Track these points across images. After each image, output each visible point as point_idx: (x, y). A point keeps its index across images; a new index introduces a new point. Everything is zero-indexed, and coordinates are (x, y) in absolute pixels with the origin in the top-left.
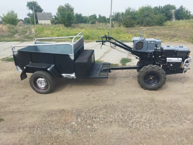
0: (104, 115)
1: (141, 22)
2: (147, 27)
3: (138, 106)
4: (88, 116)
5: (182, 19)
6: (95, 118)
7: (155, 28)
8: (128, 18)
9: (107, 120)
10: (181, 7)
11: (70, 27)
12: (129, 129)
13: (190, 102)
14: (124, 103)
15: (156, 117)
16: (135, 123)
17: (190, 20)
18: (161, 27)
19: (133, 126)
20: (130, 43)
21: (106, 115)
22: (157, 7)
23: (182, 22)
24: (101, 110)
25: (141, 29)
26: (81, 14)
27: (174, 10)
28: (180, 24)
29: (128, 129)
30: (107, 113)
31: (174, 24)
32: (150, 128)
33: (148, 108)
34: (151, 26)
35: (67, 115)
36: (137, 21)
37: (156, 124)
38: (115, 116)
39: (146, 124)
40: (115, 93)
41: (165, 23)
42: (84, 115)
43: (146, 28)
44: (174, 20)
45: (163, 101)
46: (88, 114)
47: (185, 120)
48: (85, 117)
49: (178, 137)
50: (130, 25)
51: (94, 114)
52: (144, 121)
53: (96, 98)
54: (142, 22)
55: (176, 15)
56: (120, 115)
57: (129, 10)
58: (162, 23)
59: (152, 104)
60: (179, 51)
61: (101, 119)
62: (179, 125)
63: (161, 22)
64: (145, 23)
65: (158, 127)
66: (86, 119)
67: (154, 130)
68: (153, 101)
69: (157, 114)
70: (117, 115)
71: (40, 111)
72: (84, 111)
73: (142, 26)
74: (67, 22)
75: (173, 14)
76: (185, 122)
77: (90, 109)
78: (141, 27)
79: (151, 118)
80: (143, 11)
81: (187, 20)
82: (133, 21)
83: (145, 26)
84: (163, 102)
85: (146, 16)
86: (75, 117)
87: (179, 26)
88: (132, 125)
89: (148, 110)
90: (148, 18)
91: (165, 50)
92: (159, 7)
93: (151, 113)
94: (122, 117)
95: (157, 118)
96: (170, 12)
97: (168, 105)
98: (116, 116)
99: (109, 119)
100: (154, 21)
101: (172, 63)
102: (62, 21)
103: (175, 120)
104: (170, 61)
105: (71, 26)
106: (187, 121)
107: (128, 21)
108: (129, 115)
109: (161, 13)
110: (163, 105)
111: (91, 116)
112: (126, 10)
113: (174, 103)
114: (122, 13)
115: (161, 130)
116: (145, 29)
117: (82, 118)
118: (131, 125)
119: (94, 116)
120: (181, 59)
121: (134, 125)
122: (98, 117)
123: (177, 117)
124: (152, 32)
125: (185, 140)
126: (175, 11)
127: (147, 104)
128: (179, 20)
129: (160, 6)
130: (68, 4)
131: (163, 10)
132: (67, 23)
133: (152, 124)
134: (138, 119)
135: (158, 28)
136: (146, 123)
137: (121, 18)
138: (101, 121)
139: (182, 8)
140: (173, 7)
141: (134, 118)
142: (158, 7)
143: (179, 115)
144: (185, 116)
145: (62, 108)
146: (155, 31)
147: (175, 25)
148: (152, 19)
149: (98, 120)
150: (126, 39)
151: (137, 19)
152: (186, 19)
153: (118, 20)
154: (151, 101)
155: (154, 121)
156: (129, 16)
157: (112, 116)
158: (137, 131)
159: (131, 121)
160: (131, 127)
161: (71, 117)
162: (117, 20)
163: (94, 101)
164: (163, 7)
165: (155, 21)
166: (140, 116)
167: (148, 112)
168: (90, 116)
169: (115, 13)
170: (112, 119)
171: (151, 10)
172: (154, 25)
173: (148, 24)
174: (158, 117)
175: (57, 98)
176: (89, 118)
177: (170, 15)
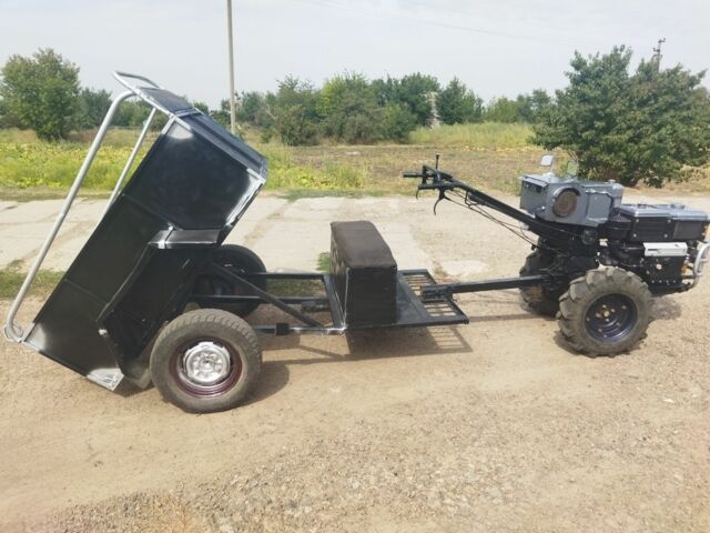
0: (327, 486)
1: (337, 128)
2: (361, 147)
3: (437, 426)
4: (258, 505)
5: (460, 121)
6: (293, 505)
7: (384, 149)
8: (294, 114)
9: (344, 503)
10: (454, 84)
11: (62, 141)
12: (439, 523)
13: (590, 386)
14: (385, 421)
15: (509, 456)
16: (451, 494)
17: (482, 126)
18: (402, 146)
19: (450, 509)
20: (326, 198)
21: (332, 482)
22: (381, 81)
23: (460, 132)
24: (304, 465)
25: (342, 152)
26: (108, 92)
27: (433, 94)
28: (455, 137)
29: (433, 525)
30: (336, 474)
31: (438, 138)
32: (506, 501)
33: (472, 426)
34: (373, 142)
35: (164, 519)
36: (324, 124)
37: (520, 480)
38: (368, 482)
39: (487, 489)
40: (338, 391)
41: (413, 134)
42: (239, 501)
43: (356, 150)
44: (436, 124)
45: (507, 395)
46: (255, 493)
47: (600, 451)
48: (249, 510)
49: (606, 517)
50: (304, 139)
51: (283, 488)
52: (478, 478)
53: (273, 421)
54: (341, 127)
55: (443, 108)
56: (388, 475)
57: (293, 88)
58: (404, 134)
59: (478, 409)
60: (680, 221)
61: (318, 506)
62: (588, 472)
63: (399, 129)
64: (350, 133)
65: (528, 492)
66: (256, 519)
67: (523, 508)
68: (476, 398)
69: (508, 445)
70: (375, 475)
71: (23, 523)
72: (234, 486)
73: (342, 143)
74: (48, 120)
75: (434, 105)
76: (601, 457)
77: (259, 471)
78: (340, 147)
79: (495, 463)
80: (340, 92)
81: (476, 125)
82: (310, 126)
83: (352, 142)
84: (510, 398)
85: (352, 108)
86: (205, 520)
87: (456, 142)
88: (443, 504)
89: (474, 435)
90: (358, 115)
91: (639, 218)
92: (389, 80)
93: (489, 444)
94: (396, 480)
95: (513, 458)
96: (424, 99)
97: (527, 405)
98: (373, 480)
99: (350, 497)
100: (379, 128)
101: (661, 259)
102: (27, 117)
103: (570, 456)
104: (655, 254)
105: (66, 138)
106: (605, 454)
107: (293, 123)
108: (418, 464)
109: (397, 103)
110: (512, 408)
111: (273, 499)
112: (283, 86)
113: (543, 397)
114: (266, 94)
115: (542, 500)
116: (355, 153)
117: (238, 518)
118: (438, 503)
119: (285, 500)
120: (683, 246)
121: (448, 501)
122: (305, 500)
123: (571, 442)
124: (380, 164)
125: (629, 519)
126: (437, 97)
127: (462, 412)
128: (451, 124)
129: (391, 77)
130: (51, 52)
131: (402, 92)
132: (49, 125)
133: (507, 486)
134: (453, 477)
135: (396, 149)
136: (485, 485)
137: (268, 112)
138: (321, 514)
139: (455, 88)
140: (432, 85)
141: (438, 476)
142: (385, 81)
143: (574, 434)
144: (594, 435)
145: (131, 491)
146: (389, 158)
147: (442, 140)
148: (371, 119)
149: (308, 510)
150: (301, 184)
151: (323, 118)
152: (471, 121)
153: (256, 121)
154: (471, 401)
155: (509, 472)
156: (294, 108)
157: (356, 485)
158: (467, 522)
159: (434, 489)
160: (442, 513)
161: (185, 523)
162: (253, 119)
163: (264, 433)
164: (400, 83)
165: (381, 125)
166: (455, 462)
167: (476, 444)
168: (270, 502)
169: (241, 95)
170: (360, 496)
171: (367, 90)
172: (380, 139)
173: (361, 137)
174: (514, 454)
175: (90, 448)
176: (268, 509)
177: (424, 108)
